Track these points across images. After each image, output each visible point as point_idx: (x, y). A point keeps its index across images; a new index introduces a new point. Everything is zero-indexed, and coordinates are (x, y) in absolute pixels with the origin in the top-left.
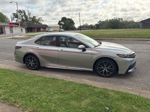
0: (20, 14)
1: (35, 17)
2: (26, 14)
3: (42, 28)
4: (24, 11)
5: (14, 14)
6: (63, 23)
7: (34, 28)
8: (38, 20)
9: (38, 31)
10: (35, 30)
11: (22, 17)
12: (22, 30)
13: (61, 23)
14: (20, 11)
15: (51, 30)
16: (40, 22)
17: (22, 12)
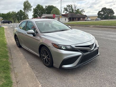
0: (69, 8)
1: (79, 9)
2: (73, 8)
3: (82, 18)
4: (72, 6)
5: (65, 8)
6: (102, 13)
7: (75, 18)
8: (81, 12)
9: (78, 20)
10: (76, 19)
11: (70, 10)
12: (65, 19)
13: (101, 13)
14: (69, 5)
15: (89, 19)
16: (82, 13)
17: (70, 6)
